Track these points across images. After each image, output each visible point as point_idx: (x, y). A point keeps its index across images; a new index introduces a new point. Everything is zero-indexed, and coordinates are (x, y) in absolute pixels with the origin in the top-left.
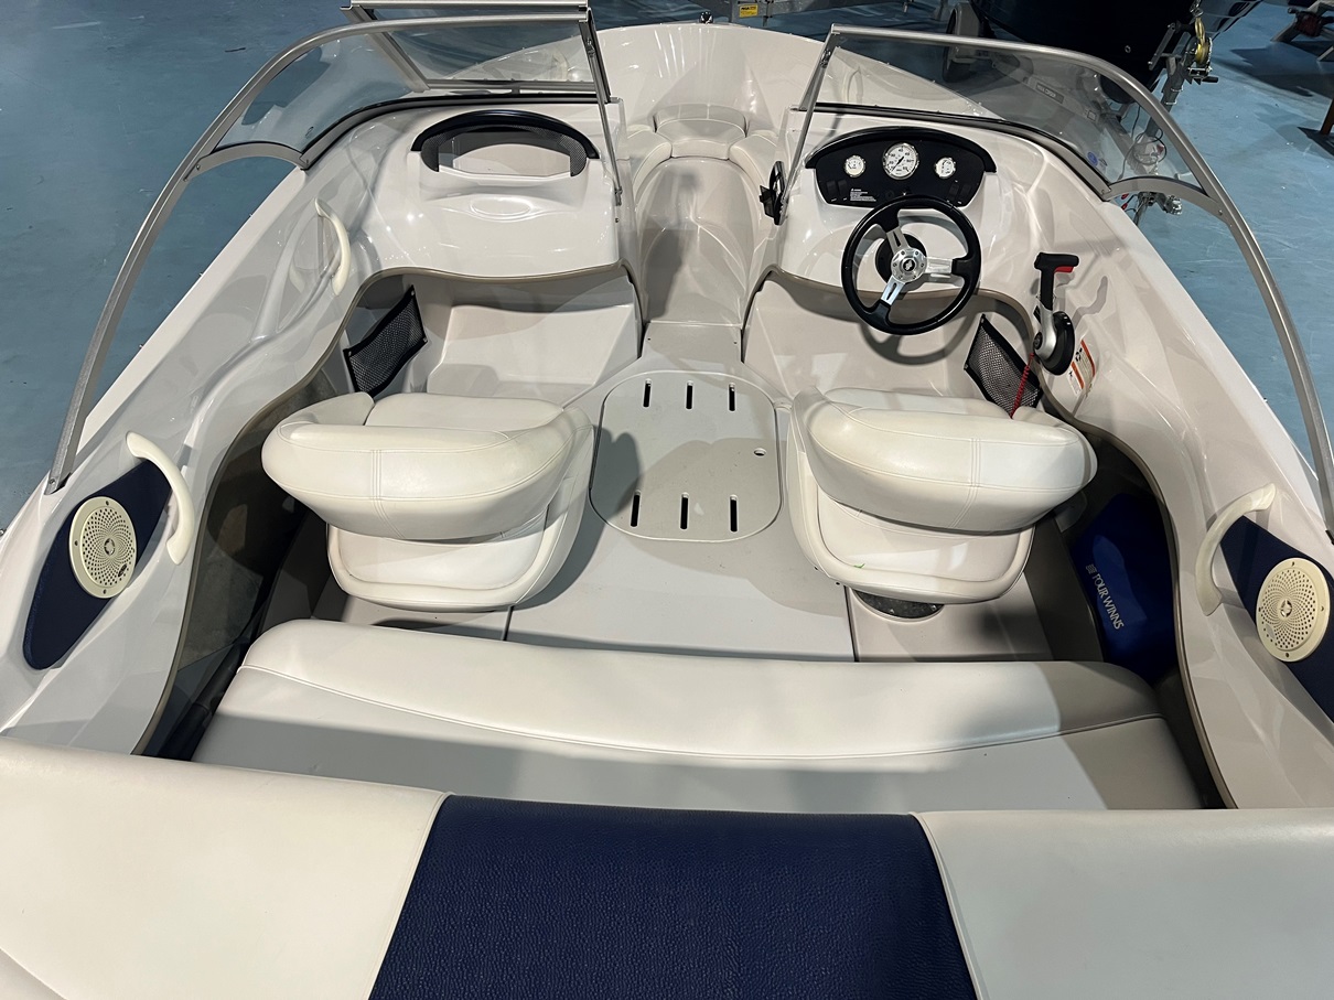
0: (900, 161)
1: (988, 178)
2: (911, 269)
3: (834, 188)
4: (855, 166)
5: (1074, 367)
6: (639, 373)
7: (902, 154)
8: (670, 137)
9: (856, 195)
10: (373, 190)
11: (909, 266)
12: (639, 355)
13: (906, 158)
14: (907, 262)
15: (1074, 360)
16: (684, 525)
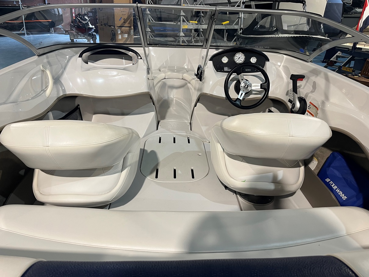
0: (239, 58)
1: (267, 63)
2: (247, 87)
3: (219, 67)
4: (225, 60)
5: (308, 112)
6: (156, 135)
7: (240, 56)
8: (164, 72)
9: (226, 69)
10: (65, 69)
11: (246, 86)
12: (157, 129)
13: (241, 57)
14: (245, 85)
15: (308, 109)
16: (175, 177)
